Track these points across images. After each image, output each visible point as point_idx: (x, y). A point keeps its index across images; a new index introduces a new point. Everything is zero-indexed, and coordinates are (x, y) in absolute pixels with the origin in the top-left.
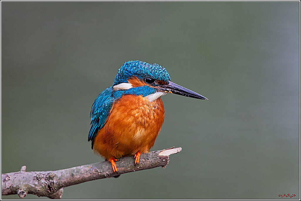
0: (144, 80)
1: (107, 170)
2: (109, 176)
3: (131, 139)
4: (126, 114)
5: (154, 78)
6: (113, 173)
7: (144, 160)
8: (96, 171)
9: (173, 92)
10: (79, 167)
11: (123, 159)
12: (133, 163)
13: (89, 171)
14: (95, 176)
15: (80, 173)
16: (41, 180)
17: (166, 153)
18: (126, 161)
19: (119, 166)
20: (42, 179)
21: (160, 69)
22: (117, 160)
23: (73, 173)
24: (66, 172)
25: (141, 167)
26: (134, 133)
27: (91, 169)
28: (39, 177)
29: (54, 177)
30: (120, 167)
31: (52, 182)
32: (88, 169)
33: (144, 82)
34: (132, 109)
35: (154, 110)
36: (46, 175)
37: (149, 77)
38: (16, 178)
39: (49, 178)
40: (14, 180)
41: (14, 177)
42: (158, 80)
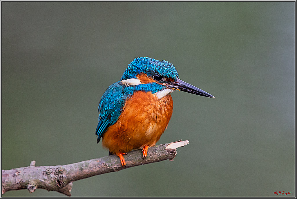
0: (153, 77)
1: (116, 164)
2: (118, 169)
4: (139, 110)
5: (162, 75)
6: (121, 167)
7: (151, 153)
8: (105, 164)
9: (181, 89)
10: (88, 161)
11: (132, 153)
13: (97, 165)
14: (103, 170)
15: (89, 167)
16: (51, 175)
17: (173, 146)
18: (134, 154)
19: (128, 159)
20: (51, 173)
22: (125, 154)
23: (82, 167)
24: (75, 166)
25: (149, 160)
27: (100, 163)
28: (48, 172)
29: (63, 171)
30: (128, 161)
31: (61, 176)
32: (97, 163)
33: (152, 79)
35: (165, 106)
36: (55, 169)
37: (157, 74)
38: (26, 173)
39: (58, 172)
40: (23, 175)
41: (23, 172)
42: (166, 78)
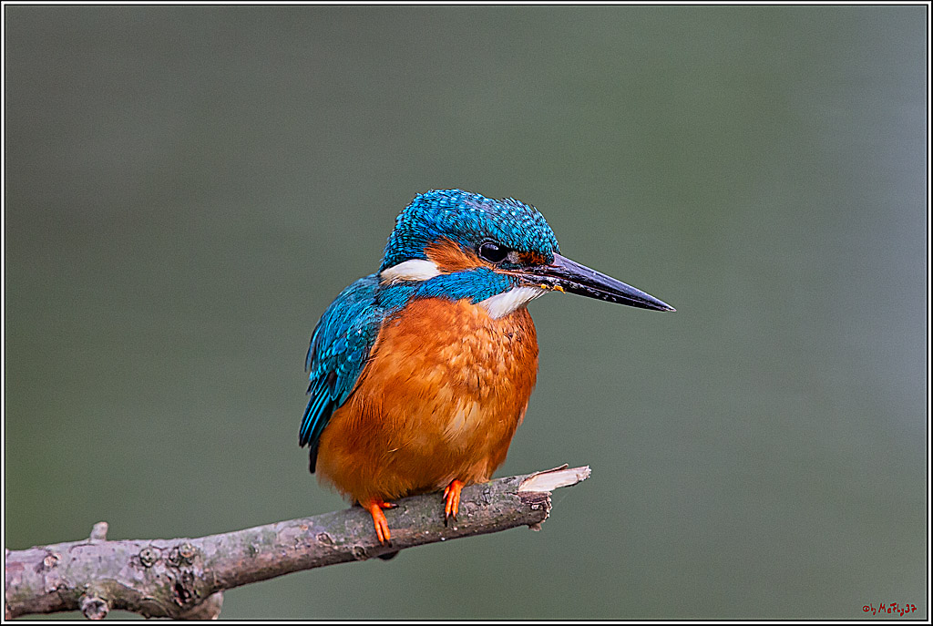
0: (477, 250)
1: (359, 536)
2: (364, 554)
3: (439, 436)
4: (422, 357)
5: (508, 244)
6: (378, 546)
7: (473, 506)
8: (325, 538)
9: (567, 288)
10: (271, 527)
11: (410, 503)
12: (440, 514)
13: (302, 539)
14: (320, 554)
15: (276, 547)
16: (155, 567)
17: (542, 484)
18: (417, 508)
19: (397, 522)
20: (157, 563)
21: (527, 217)
22: (388, 505)
23: (252, 543)
24: (233, 542)
25: (464, 527)
26: (447, 416)
27: (311, 534)
28: (147, 557)
29: (194, 556)
30: (400, 528)
31: (188, 572)
32: (301, 533)
33: (475, 257)
34: (439, 344)
35: (508, 346)
36: (170, 550)
37: (492, 241)
38: (78, 561)
39: (178, 560)
40: (69, 566)
41: (69, 557)
42: (519, 252)
